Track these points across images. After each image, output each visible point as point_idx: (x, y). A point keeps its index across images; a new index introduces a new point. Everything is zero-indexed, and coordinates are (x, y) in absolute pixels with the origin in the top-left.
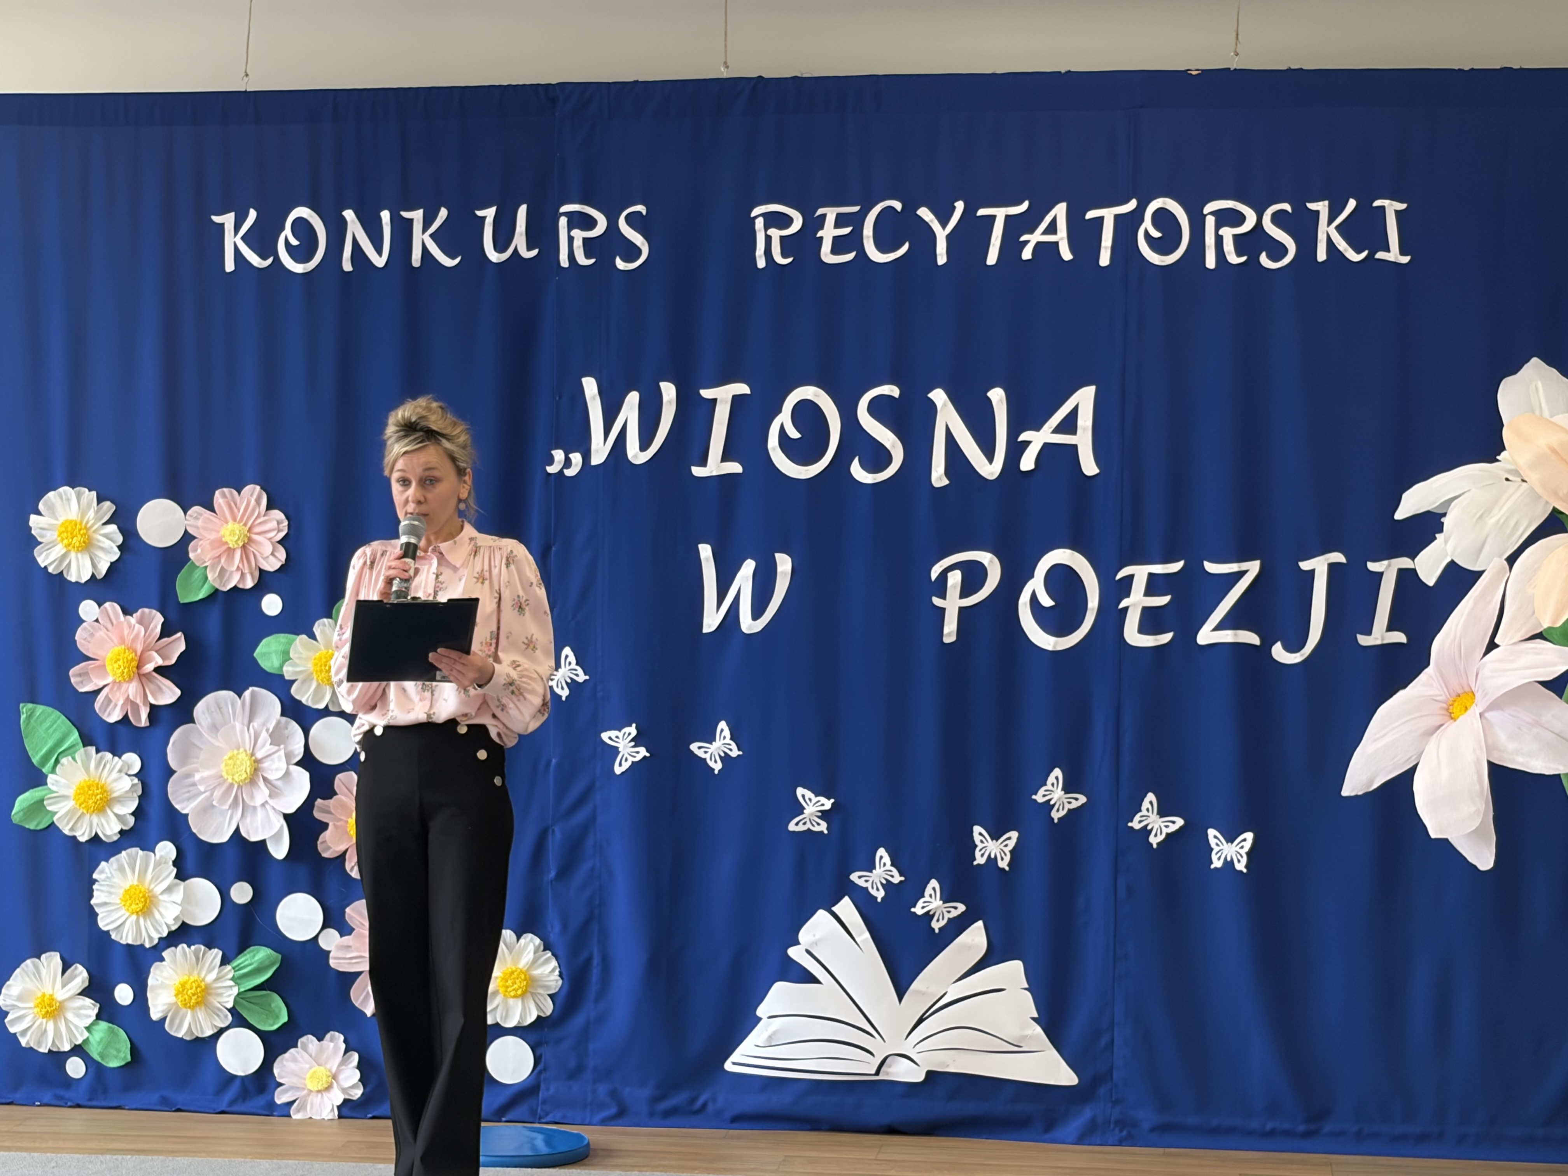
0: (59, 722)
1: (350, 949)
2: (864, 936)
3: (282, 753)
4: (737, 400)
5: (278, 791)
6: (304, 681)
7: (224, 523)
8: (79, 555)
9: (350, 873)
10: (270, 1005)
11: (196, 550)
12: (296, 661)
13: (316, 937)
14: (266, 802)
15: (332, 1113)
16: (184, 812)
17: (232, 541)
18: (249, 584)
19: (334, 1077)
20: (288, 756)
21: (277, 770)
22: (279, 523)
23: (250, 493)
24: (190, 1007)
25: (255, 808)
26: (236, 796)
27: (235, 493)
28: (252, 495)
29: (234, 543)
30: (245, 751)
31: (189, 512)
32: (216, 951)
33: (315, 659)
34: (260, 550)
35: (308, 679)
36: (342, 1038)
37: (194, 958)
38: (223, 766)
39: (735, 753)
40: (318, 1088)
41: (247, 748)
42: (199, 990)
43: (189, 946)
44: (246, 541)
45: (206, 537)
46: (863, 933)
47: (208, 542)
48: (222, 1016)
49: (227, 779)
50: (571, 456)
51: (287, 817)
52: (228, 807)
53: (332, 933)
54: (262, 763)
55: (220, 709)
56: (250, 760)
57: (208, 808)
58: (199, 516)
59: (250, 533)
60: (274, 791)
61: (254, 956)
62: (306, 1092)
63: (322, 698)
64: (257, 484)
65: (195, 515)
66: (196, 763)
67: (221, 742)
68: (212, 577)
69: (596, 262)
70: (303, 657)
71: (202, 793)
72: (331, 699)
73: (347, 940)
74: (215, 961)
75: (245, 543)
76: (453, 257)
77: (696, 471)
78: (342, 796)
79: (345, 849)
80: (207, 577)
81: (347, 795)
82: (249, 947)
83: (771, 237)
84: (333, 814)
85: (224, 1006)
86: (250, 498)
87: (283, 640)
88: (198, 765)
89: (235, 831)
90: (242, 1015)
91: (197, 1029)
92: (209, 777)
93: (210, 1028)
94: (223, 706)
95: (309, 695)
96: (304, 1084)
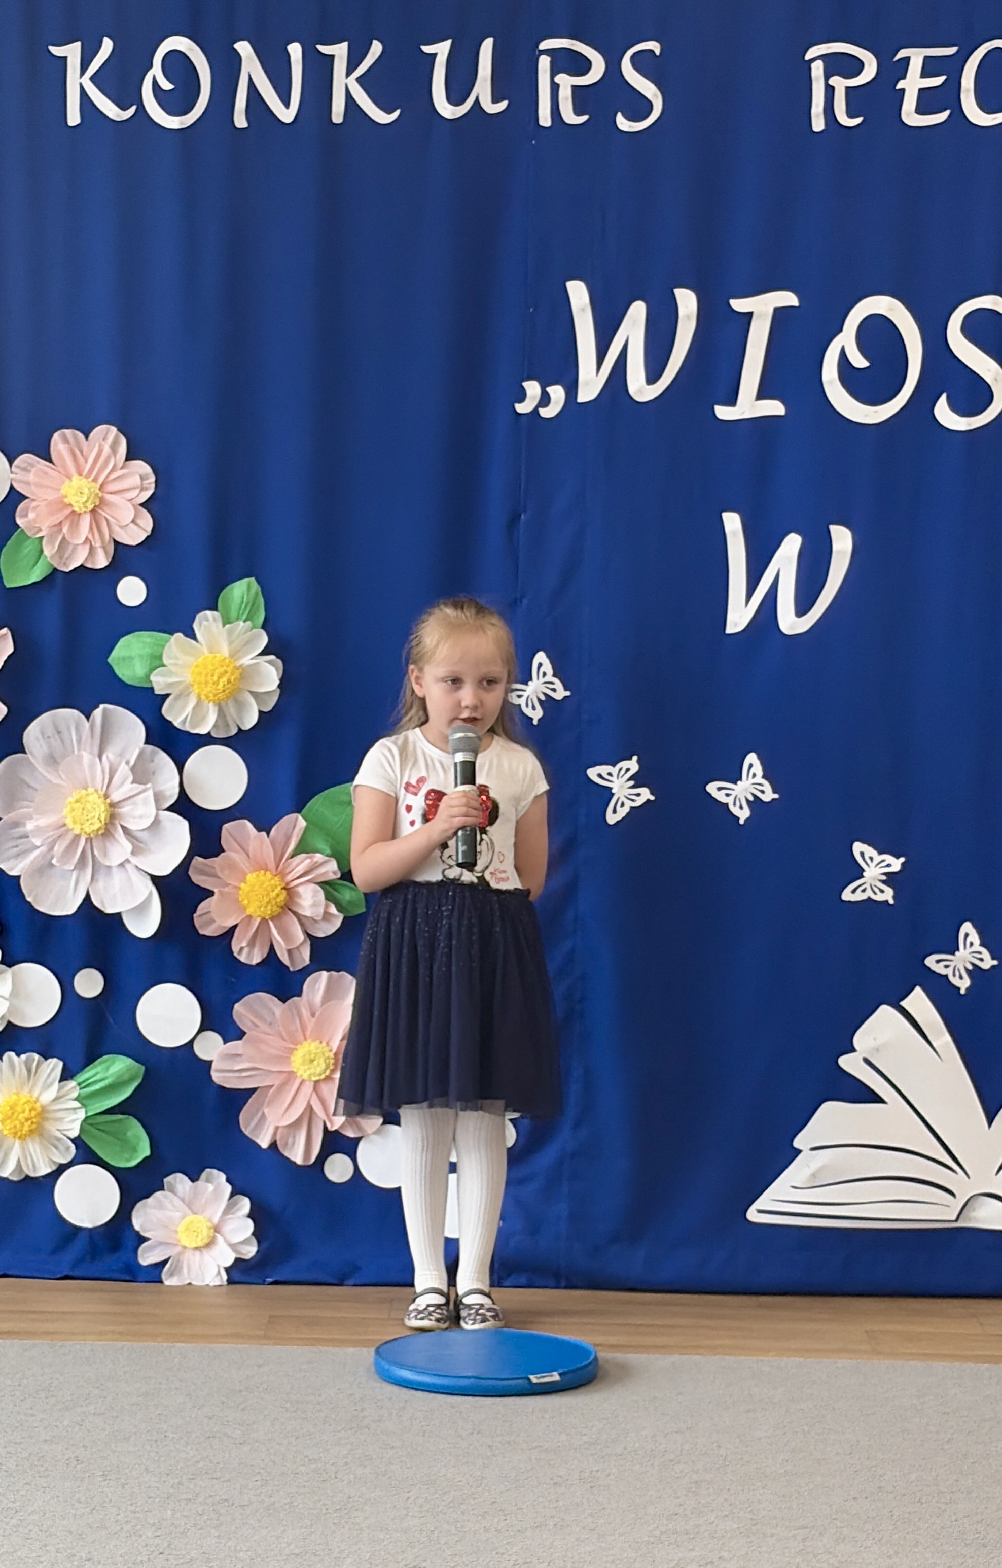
1: (238, 1059)
2: (943, 1039)
3: (150, 793)
4: (780, 314)
5: (141, 845)
6: (178, 697)
7: (65, 478)
9: (238, 957)
10: (125, 1134)
11: (26, 515)
12: (173, 669)
13: (191, 1042)
14: (128, 861)
15: (219, 1277)
16: (13, 873)
17: (78, 502)
18: (101, 561)
19: (217, 1229)
20: (158, 797)
21: (141, 817)
22: (142, 478)
23: (101, 439)
24: (20, 1138)
25: (109, 867)
26: (83, 852)
27: (81, 436)
28: (104, 439)
29: (82, 506)
30: (96, 791)
31: (16, 462)
32: (55, 1060)
33: (197, 666)
34: (115, 516)
35: (184, 694)
36: (223, 1177)
37: (24, 1071)
38: (66, 811)
39: (769, 795)
40: (196, 1243)
41: (100, 788)
42: (33, 1114)
43: (18, 1055)
44: (98, 502)
45: (41, 497)
46: (943, 1035)
47: (45, 502)
48: (62, 1148)
49: (73, 829)
50: (549, 389)
51: (155, 880)
52: (72, 868)
53: (213, 1038)
54: (119, 808)
55: (59, 733)
56: (105, 803)
57: (45, 868)
58: (30, 468)
59: (103, 492)
60: (138, 847)
61: (107, 1069)
62: (178, 1249)
63: (203, 719)
64: (113, 425)
65: (23, 465)
66: (27, 808)
67: (62, 779)
68: (49, 551)
69: (588, 120)
70: (180, 662)
71: (38, 847)
72: (216, 722)
73: (235, 1046)
74: (53, 1075)
75: (95, 506)
76: (389, 111)
77: (723, 412)
78: (232, 853)
79: (234, 923)
80: (42, 551)
81: (237, 852)
82: (101, 1056)
83: (833, 88)
84: (219, 878)
85: (65, 1135)
86: (103, 443)
87: (148, 640)
88: (31, 810)
89: (85, 900)
90: (89, 1148)
91: (28, 1166)
92: (48, 826)
93: (48, 1165)
94: (63, 728)
95: (187, 716)
96: (179, 1237)
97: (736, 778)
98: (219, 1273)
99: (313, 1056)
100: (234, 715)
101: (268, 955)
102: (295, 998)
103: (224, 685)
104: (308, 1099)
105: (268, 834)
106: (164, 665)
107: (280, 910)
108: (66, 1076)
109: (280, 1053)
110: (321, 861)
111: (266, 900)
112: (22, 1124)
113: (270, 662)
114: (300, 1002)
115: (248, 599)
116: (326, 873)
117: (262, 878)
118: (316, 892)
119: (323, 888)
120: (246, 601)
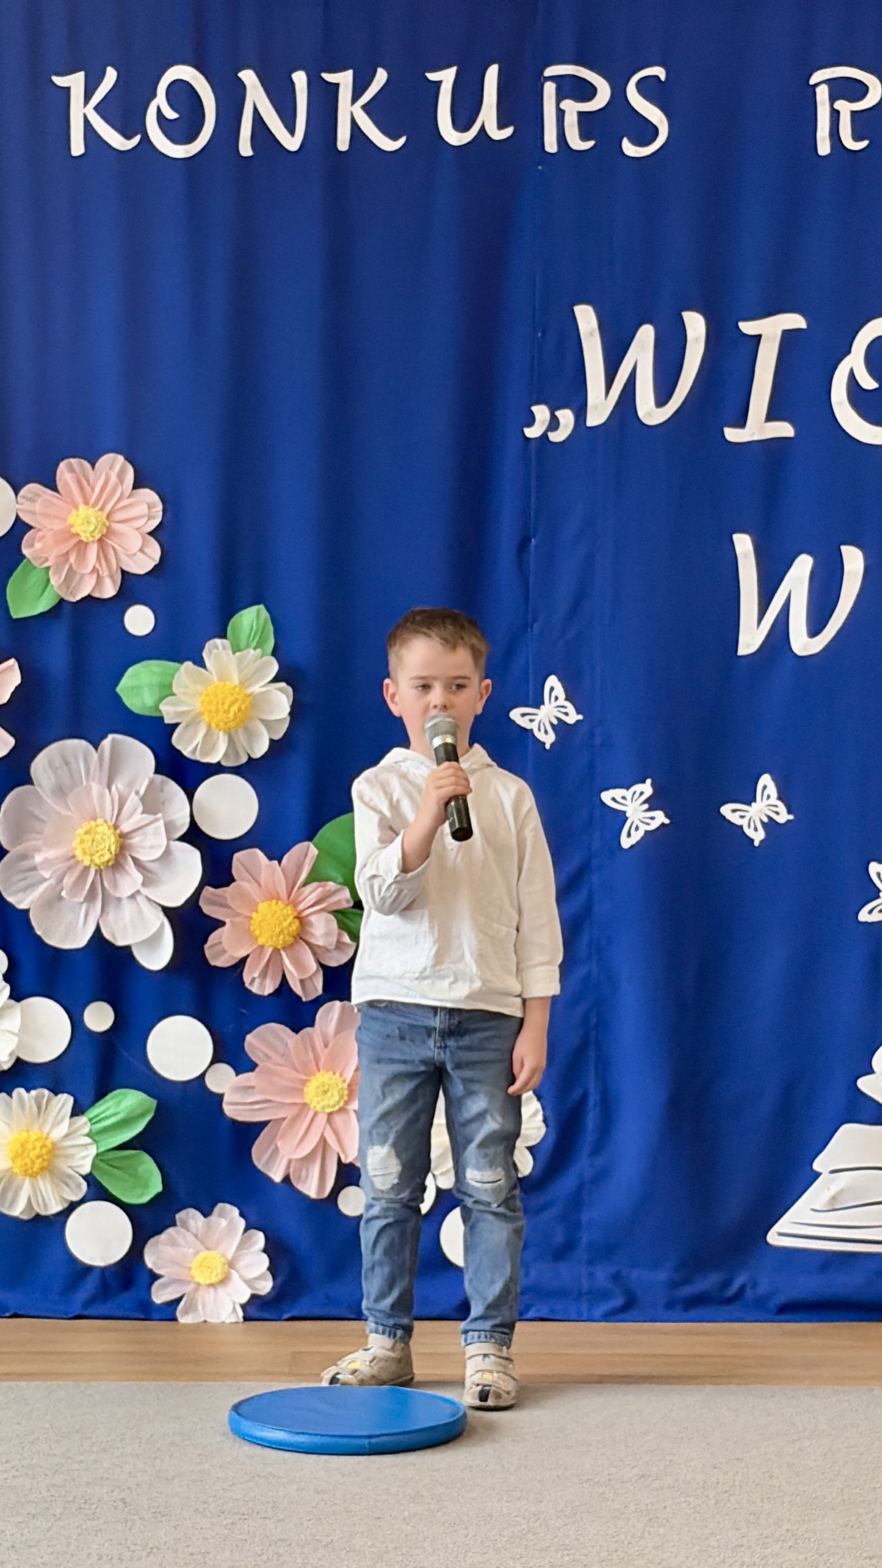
1: (250, 1091)
3: (161, 823)
4: (788, 336)
5: (153, 877)
6: (188, 727)
7: (71, 506)
9: (249, 987)
10: (136, 1170)
11: (32, 545)
12: (182, 697)
13: (202, 1076)
14: (138, 892)
15: (235, 1314)
16: (21, 906)
17: (85, 531)
18: (109, 590)
19: (231, 1264)
20: (169, 827)
21: (151, 847)
22: (150, 506)
23: (109, 467)
24: (31, 1176)
25: (119, 899)
26: (93, 882)
27: (87, 465)
28: (110, 468)
29: (89, 535)
30: (106, 821)
31: (22, 492)
32: (65, 1096)
33: (207, 695)
34: (123, 545)
35: (195, 721)
36: (236, 1211)
37: (35, 1109)
38: (75, 843)
39: (783, 816)
40: (211, 1279)
41: (108, 817)
42: (44, 1151)
43: (28, 1091)
44: (105, 531)
45: (46, 527)
47: (51, 532)
48: (73, 1186)
49: (83, 861)
50: (558, 413)
51: (166, 911)
52: (82, 900)
53: (225, 1069)
54: (130, 839)
55: (67, 763)
56: (114, 834)
57: (54, 900)
58: (36, 498)
59: (110, 521)
60: (149, 878)
61: (119, 1103)
62: (192, 1286)
63: (213, 748)
64: (121, 454)
65: (30, 496)
66: (37, 839)
67: (72, 811)
68: (55, 581)
69: (595, 145)
70: (190, 691)
71: (46, 880)
72: (227, 750)
73: (247, 1078)
74: (64, 1110)
75: (102, 535)
76: (395, 138)
77: (732, 434)
78: (242, 882)
79: (245, 954)
80: (48, 580)
81: (248, 881)
82: (111, 1091)
83: (838, 112)
84: (230, 907)
85: (77, 1173)
86: (111, 472)
87: (155, 669)
88: (40, 843)
89: (95, 933)
90: (101, 1184)
91: (38, 1204)
92: (57, 859)
93: (58, 1202)
94: (71, 760)
95: (197, 745)
96: (193, 1274)
97: (750, 799)
98: (234, 1309)
99: (326, 1087)
100: (244, 743)
101: (281, 985)
102: (308, 1029)
103: (235, 714)
104: (321, 1130)
105: (280, 863)
106: (174, 695)
107: (292, 940)
108: (77, 1111)
109: (292, 1085)
110: (333, 889)
111: (278, 930)
112: (33, 1162)
113: (281, 690)
114: (313, 1033)
115: (258, 625)
116: (339, 901)
117: (274, 908)
118: (328, 921)
119: (335, 916)
120: (254, 628)
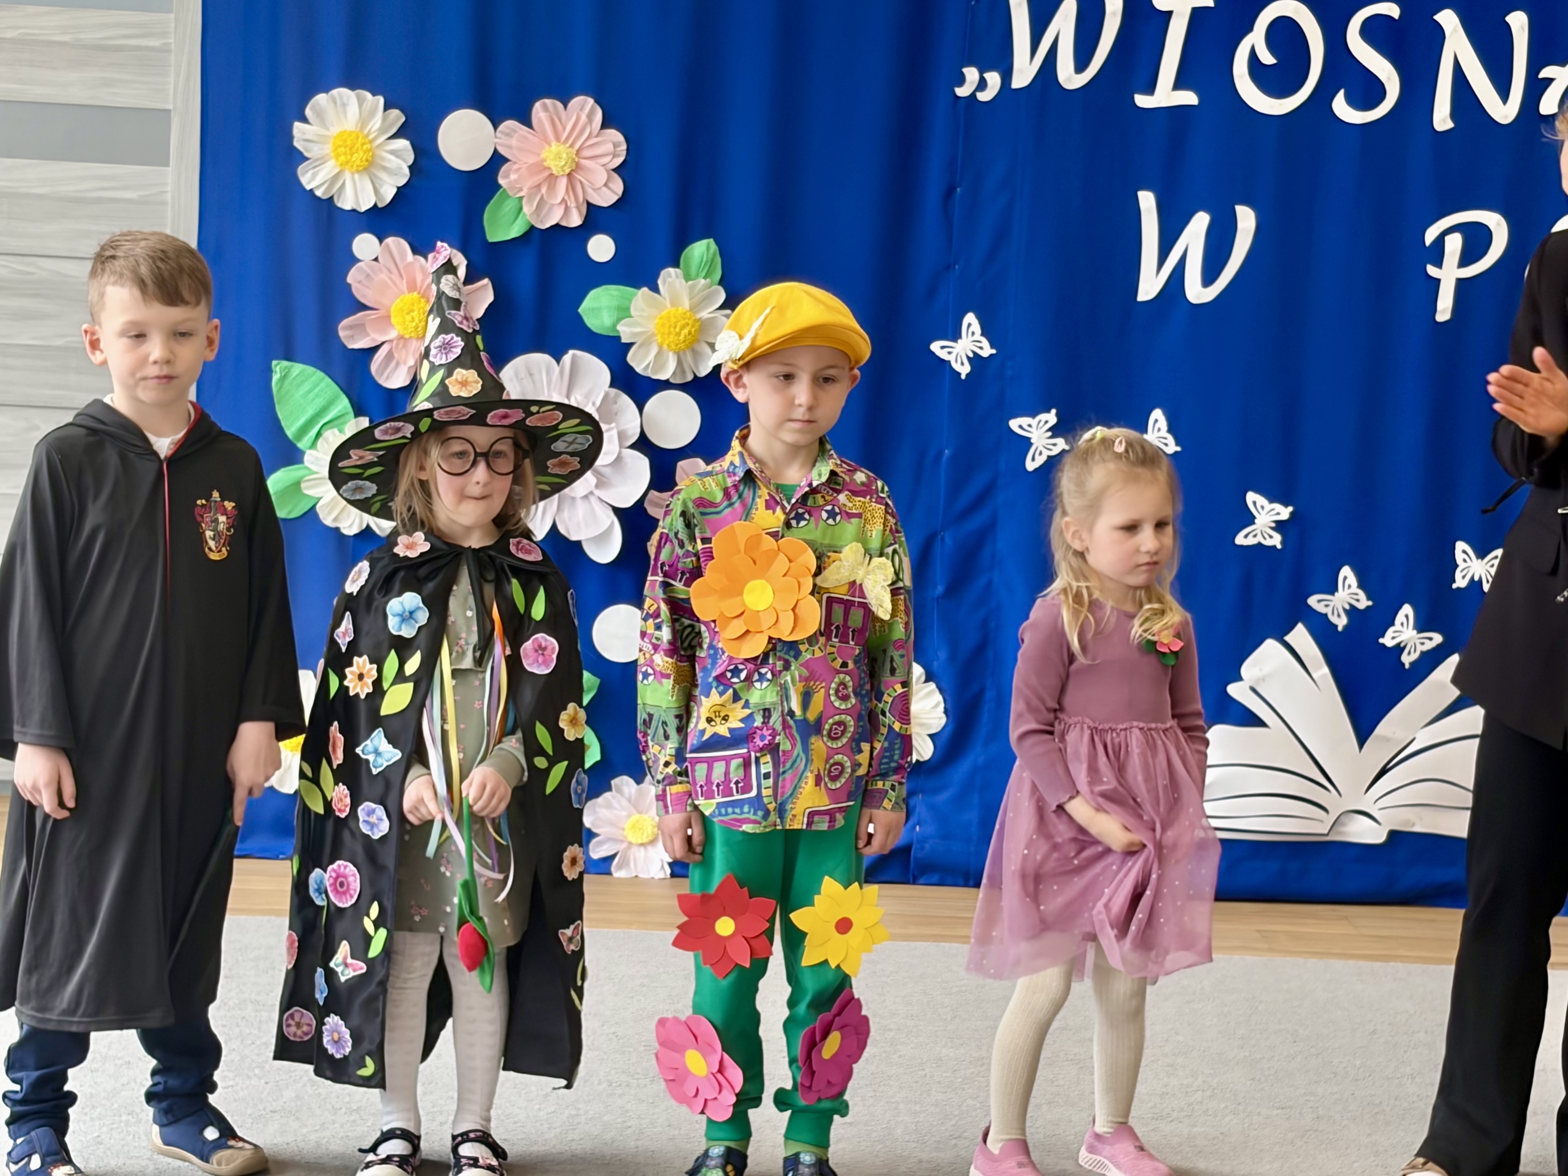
0: (322, 385)
2: (1323, 672)
3: (614, 433)
4: (1197, 14)
5: (605, 480)
6: (642, 346)
7: (544, 143)
8: (356, 176)
11: (507, 176)
12: (639, 320)
14: (591, 493)
15: (662, 872)
17: (556, 166)
18: (575, 220)
20: (621, 437)
22: (616, 145)
23: (579, 108)
25: (573, 499)
27: (559, 105)
28: (581, 109)
29: (559, 169)
31: (501, 127)
33: (661, 318)
34: (589, 179)
35: (647, 343)
39: (1171, 448)
40: (641, 839)
44: (573, 168)
45: (522, 160)
46: (1321, 667)
47: (525, 166)
50: (986, 75)
51: (617, 511)
55: (531, 375)
58: (512, 133)
59: (579, 157)
60: (602, 481)
62: (624, 845)
63: (663, 367)
64: (592, 97)
65: (508, 131)
68: (527, 209)
70: (645, 314)
72: (675, 369)
75: (571, 170)
77: (1142, 101)
80: (521, 209)
86: (581, 113)
87: (614, 293)
89: (551, 528)
94: (535, 368)
95: (649, 364)
96: (625, 833)
98: (663, 867)
100: (691, 362)
103: (685, 337)
106: (631, 317)
115: (707, 255)
120: (705, 259)
